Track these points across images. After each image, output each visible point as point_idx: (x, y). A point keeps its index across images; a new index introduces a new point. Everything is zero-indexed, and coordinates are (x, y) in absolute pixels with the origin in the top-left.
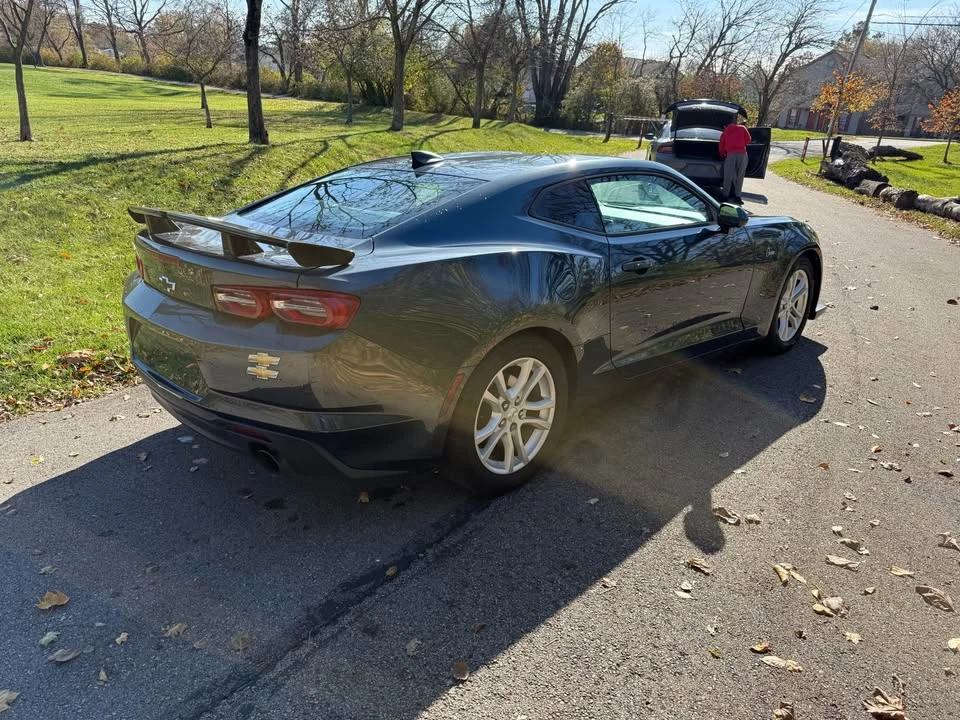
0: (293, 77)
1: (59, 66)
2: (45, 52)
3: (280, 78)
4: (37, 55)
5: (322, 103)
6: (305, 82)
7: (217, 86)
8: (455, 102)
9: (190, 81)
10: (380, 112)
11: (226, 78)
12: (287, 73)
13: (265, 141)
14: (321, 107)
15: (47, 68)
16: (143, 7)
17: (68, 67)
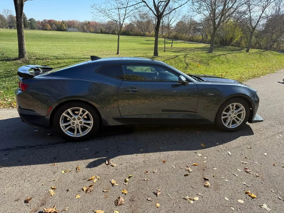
0: (205, 38)
1: (149, 37)
2: (147, 33)
3: (201, 38)
4: (145, 34)
5: (207, 45)
6: (208, 39)
7: (184, 41)
8: (256, 44)
9: (178, 40)
10: (223, 47)
11: (187, 39)
12: (204, 36)
13: (157, 55)
14: (207, 46)
15: (147, 37)
16: (170, 20)
17: (151, 37)
